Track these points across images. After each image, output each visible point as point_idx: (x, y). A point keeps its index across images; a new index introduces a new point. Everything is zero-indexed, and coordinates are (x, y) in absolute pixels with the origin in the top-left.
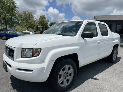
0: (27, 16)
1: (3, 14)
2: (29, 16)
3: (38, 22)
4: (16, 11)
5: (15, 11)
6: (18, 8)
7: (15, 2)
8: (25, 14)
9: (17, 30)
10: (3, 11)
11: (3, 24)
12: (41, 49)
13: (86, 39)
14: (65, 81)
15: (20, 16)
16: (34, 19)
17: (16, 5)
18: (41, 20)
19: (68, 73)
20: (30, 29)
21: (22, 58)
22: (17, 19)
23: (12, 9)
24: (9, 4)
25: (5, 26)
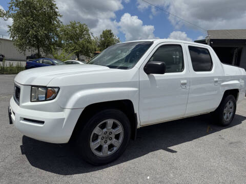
0: (78, 31)
1: (33, 28)
2: (82, 31)
3: (99, 44)
4: (57, 22)
5: (55, 22)
6: (61, 16)
7: (55, 5)
8: (73, 28)
9: (56, 58)
10: (34, 22)
11: (33, 46)
12: (59, 88)
13: (153, 76)
14: (106, 146)
15: (65, 31)
16: (90, 38)
17: (56, 10)
18: (103, 39)
19: (111, 132)
20: (82, 56)
21: (31, 101)
22: (58, 36)
23: (50, 18)
24: (45, 9)
25: (37, 50)
